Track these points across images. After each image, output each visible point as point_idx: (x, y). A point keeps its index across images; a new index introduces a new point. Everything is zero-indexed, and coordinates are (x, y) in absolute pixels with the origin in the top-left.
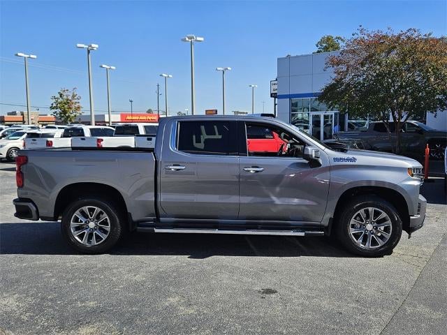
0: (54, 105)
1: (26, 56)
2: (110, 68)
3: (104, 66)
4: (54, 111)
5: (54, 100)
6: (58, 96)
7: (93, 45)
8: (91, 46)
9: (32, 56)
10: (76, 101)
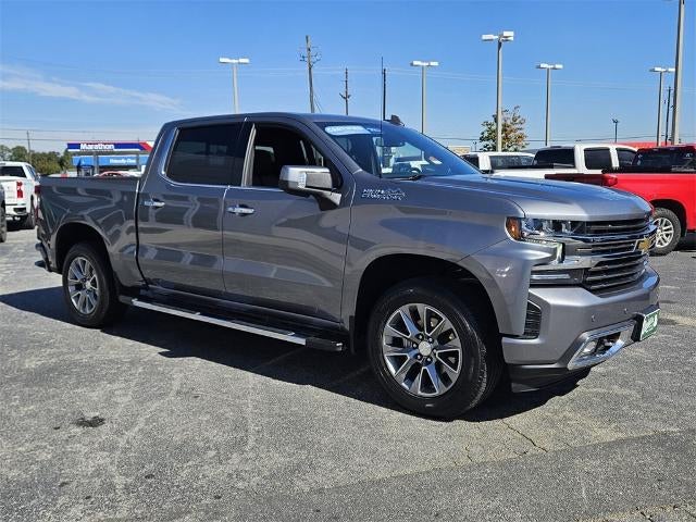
0: (486, 134)
1: (425, 64)
2: (554, 69)
3: (542, 66)
4: (485, 143)
5: (486, 128)
6: (492, 120)
7: (506, 34)
8: (501, 36)
9: (432, 64)
10: (517, 126)
